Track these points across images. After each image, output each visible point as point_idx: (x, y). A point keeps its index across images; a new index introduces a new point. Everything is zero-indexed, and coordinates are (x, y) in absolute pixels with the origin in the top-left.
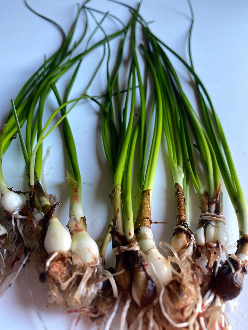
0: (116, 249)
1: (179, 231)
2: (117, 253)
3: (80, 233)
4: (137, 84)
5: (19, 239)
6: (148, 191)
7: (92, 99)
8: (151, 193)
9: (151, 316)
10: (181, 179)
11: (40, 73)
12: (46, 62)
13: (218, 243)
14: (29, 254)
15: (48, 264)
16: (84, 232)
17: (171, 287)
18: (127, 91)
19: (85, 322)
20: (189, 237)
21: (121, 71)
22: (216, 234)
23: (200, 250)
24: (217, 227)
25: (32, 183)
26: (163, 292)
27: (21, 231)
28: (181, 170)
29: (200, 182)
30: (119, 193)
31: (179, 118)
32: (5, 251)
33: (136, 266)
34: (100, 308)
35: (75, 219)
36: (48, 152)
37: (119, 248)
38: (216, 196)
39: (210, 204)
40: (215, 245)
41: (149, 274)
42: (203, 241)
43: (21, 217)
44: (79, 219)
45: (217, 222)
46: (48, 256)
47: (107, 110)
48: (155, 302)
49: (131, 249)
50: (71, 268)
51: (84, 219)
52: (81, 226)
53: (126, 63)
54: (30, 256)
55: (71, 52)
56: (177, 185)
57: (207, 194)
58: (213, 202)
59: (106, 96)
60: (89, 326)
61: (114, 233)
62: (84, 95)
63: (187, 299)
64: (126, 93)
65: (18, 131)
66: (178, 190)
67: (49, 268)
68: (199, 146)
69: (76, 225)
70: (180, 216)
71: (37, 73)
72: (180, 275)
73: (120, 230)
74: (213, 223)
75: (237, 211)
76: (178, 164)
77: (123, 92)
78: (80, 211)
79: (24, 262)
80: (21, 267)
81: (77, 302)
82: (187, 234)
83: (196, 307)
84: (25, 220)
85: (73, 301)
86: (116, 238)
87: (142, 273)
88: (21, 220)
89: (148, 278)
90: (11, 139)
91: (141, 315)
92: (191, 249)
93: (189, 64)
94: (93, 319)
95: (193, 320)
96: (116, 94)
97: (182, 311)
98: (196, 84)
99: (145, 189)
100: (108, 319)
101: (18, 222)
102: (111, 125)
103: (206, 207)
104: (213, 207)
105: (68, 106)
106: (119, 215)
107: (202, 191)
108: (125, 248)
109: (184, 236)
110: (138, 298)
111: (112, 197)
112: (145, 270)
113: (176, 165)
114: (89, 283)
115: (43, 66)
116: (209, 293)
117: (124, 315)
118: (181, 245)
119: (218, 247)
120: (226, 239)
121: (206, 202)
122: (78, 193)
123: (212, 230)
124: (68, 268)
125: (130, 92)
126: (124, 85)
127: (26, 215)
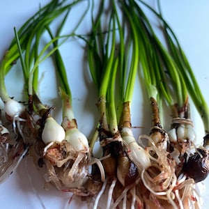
0: (103, 141)
1: (155, 131)
2: (104, 145)
3: (73, 129)
4: (117, 27)
5: (19, 138)
6: (128, 103)
7: (80, 37)
8: (130, 104)
9: (134, 193)
10: (155, 94)
11: (36, 18)
12: (41, 10)
13: (187, 139)
14: (28, 148)
15: (45, 150)
16: (75, 129)
17: (150, 170)
18: (109, 32)
19: (77, 203)
20: (163, 135)
21: (103, 18)
22: (186, 134)
23: (173, 145)
24: (186, 128)
25: (31, 93)
26: (143, 171)
27: (20, 131)
28: (155, 88)
29: (171, 97)
30: (104, 101)
31: (151, 52)
32: (7, 145)
33: (120, 152)
34: (89, 190)
35: (68, 120)
36: (43, 75)
37: (106, 140)
38: (185, 106)
39: (179, 112)
40: (186, 141)
41: (132, 159)
42: (175, 138)
43: (21, 120)
44: (71, 120)
45: (186, 124)
46: (45, 145)
47: (92, 45)
48: (137, 182)
49: (116, 139)
50: (65, 154)
51: (75, 120)
52: (73, 124)
53: (107, 13)
54: (28, 150)
55: (61, 4)
56: (152, 98)
57: (177, 105)
58: (182, 111)
59: (91, 35)
60: (81, 205)
61: (101, 130)
62: (73, 34)
63: (164, 174)
64: (107, 34)
65: (20, 57)
66: (153, 102)
67: (47, 153)
68: (168, 72)
69: (69, 124)
70: (155, 120)
71: (33, 18)
72: (157, 161)
73: (106, 128)
74: (183, 126)
75: (202, 117)
76: (152, 84)
77: (105, 33)
78: (71, 115)
79: (24, 154)
80: (22, 157)
81: (70, 180)
82: (162, 133)
83: (171, 183)
84: (25, 122)
85: (67, 179)
86: (103, 134)
87: (126, 158)
88: (21, 122)
89: (130, 162)
90: (12, 64)
91: (125, 191)
92: (165, 143)
93: (158, 12)
94: (84, 199)
95: (170, 191)
96: (99, 35)
97: (161, 184)
98: (165, 27)
99: (126, 101)
100: (96, 198)
101: (18, 124)
102: (96, 56)
103: (177, 114)
104: (183, 115)
105: (60, 40)
106: (105, 117)
107: (173, 103)
108: (111, 139)
109: (159, 134)
110: (123, 177)
111: (98, 105)
112: (127, 156)
113: (150, 84)
114: (80, 165)
115: (38, 13)
116: (182, 175)
117: (111, 191)
118: (157, 140)
119: (188, 142)
120: (194, 137)
121: (176, 111)
122: (70, 103)
123: (182, 130)
124: (62, 154)
125: (111, 34)
126: (105, 27)
127: (25, 118)
